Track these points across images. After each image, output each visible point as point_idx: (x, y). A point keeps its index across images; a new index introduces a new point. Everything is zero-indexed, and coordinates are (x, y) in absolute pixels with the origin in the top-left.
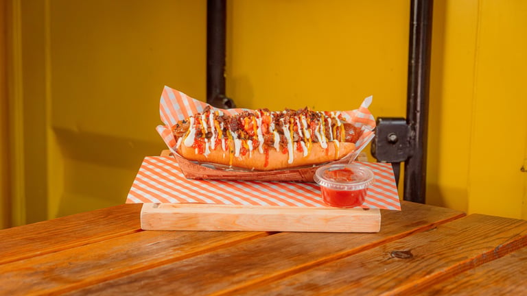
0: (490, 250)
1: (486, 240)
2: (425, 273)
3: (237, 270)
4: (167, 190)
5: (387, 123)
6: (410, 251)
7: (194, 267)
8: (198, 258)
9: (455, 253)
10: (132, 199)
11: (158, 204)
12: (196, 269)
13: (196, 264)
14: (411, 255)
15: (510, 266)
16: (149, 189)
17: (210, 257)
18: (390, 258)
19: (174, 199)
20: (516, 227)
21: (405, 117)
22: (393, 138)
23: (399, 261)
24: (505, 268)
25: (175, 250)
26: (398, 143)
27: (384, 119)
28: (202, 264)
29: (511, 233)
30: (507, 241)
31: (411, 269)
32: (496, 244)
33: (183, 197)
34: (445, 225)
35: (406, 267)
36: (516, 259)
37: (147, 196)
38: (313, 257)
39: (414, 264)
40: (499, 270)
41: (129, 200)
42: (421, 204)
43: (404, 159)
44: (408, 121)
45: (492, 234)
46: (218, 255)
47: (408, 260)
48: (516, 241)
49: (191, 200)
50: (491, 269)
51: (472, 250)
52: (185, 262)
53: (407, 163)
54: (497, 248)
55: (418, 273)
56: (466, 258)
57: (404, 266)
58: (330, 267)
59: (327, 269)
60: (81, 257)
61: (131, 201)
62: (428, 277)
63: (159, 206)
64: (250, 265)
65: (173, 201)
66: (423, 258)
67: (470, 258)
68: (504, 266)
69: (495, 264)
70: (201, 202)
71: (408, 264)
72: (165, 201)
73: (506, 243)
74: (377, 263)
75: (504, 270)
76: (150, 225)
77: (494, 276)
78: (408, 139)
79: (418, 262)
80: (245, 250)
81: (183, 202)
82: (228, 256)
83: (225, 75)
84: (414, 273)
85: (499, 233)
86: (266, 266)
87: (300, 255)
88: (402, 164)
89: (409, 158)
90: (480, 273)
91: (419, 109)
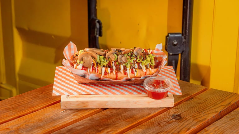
0: (217, 113)
1: (215, 107)
2: (186, 130)
3: (101, 129)
4: (71, 87)
5: (172, 36)
6: (180, 114)
7: (82, 127)
8: (84, 121)
9: (201, 116)
10: (55, 93)
11: (68, 96)
12: (83, 128)
13: (83, 125)
14: (181, 117)
15: (225, 124)
16: (62, 87)
17: (90, 120)
18: (171, 119)
19: (75, 92)
20: (230, 97)
21: (181, 32)
22: (175, 43)
23: (175, 121)
24: (223, 125)
25: (73, 115)
26: (178, 45)
27: (171, 34)
28: (86, 125)
29: (227, 102)
30: (225, 107)
31: (180, 127)
32: (219, 110)
33: (79, 91)
34: (197, 96)
35: (178, 125)
36: (229, 119)
37: (62, 91)
38: (136, 119)
39: (182, 123)
40: (220, 127)
41: (53, 93)
42: (187, 82)
43: (181, 52)
44: (182, 34)
45: (218, 103)
46: (93, 119)
47: (179, 120)
48: (229, 107)
49: (84, 93)
50: (217, 126)
51: (209, 114)
52: (78, 123)
53: (182, 54)
54: (220, 112)
55: (183, 129)
56: (206, 119)
57: (177, 125)
58: (144, 125)
59: (142, 127)
60: (31, 121)
61: (55, 94)
62: (188, 132)
63: (69, 97)
64: (108, 125)
65: (75, 93)
66: (186, 119)
67: (207, 119)
68: (223, 124)
69: (218, 123)
70: (89, 94)
71: (179, 123)
72: (71, 94)
73: (224, 109)
74: (165, 122)
75: (222, 127)
76: (66, 106)
77: (218, 131)
78: (183, 43)
79: (184, 122)
80: (105, 115)
81: (80, 94)
82: (98, 119)
83: (97, 8)
84: (181, 129)
85: (221, 102)
86: (114, 126)
87: (130, 118)
88: (180, 55)
89: (183, 52)
90: (211, 129)
91: (187, 28)
